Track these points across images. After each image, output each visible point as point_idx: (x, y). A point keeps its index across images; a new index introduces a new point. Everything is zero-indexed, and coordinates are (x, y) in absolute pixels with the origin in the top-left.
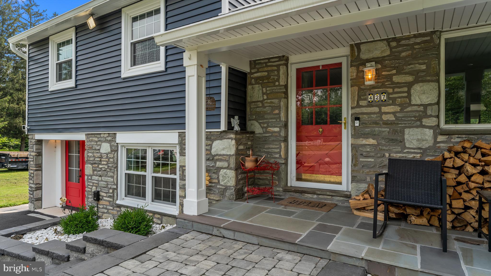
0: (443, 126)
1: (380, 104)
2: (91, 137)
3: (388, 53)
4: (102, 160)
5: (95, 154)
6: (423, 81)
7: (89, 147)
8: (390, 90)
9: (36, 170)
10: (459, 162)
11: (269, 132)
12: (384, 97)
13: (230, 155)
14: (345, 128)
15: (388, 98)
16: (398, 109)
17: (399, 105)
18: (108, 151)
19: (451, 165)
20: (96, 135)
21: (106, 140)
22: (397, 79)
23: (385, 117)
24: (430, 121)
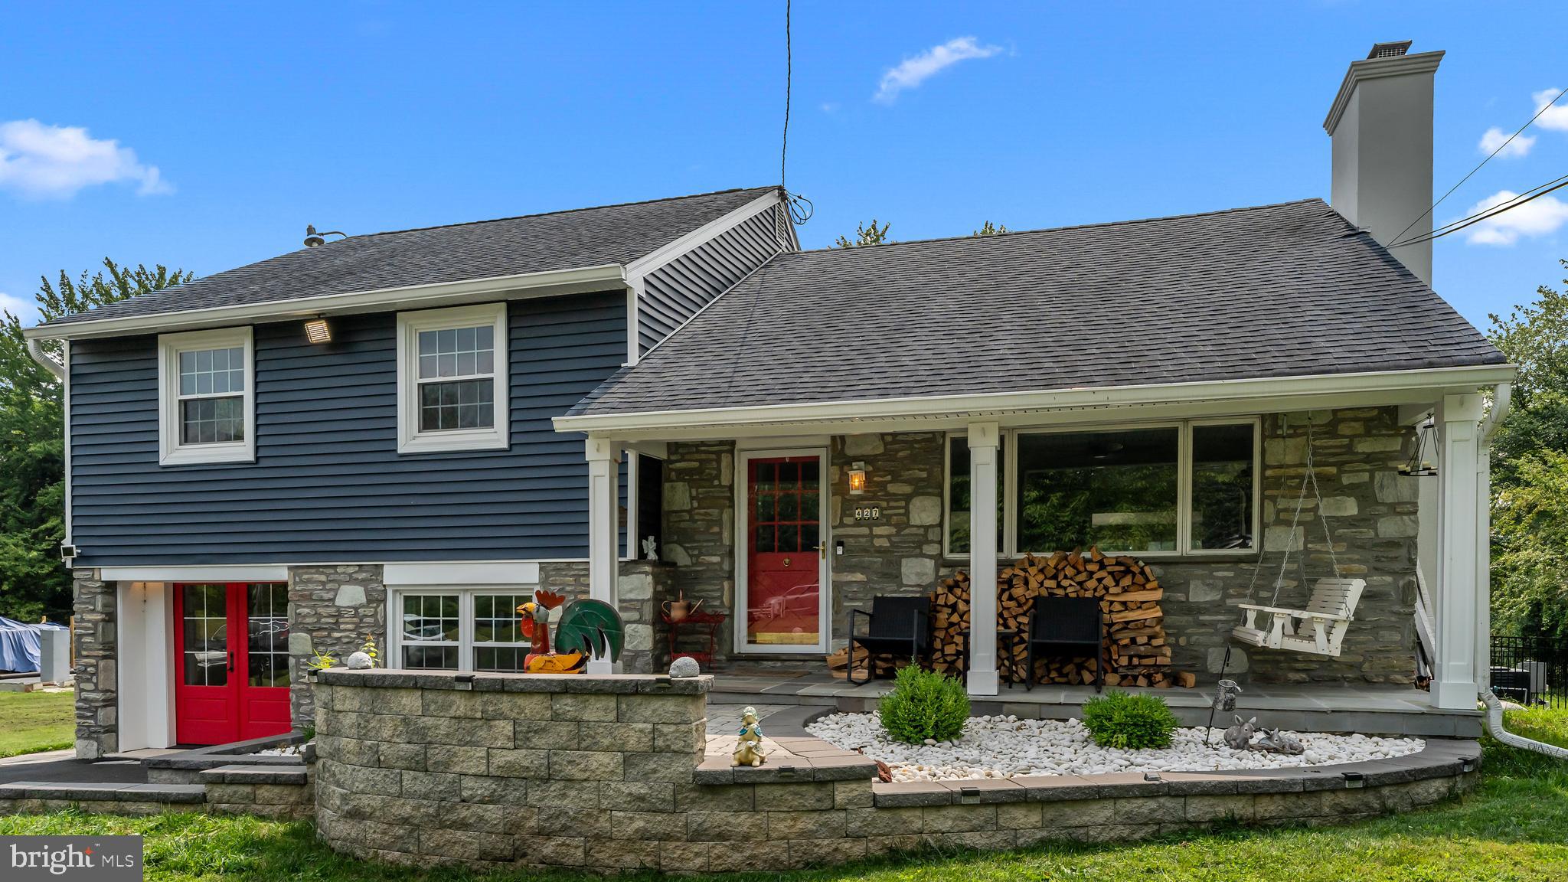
0: (948, 555)
1: (871, 523)
2: (306, 573)
3: (881, 450)
4: (341, 620)
5: (320, 610)
6: (923, 494)
7: (301, 596)
8: (884, 504)
9: (104, 657)
10: (952, 599)
11: (702, 564)
12: (876, 513)
13: (643, 601)
14: (823, 558)
15: (881, 514)
16: (894, 530)
17: (896, 526)
18: (359, 602)
19: (943, 603)
20: (321, 570)
21: (352, 581)
22: (892, 488)
23: (877, 542)
24: (932, 549)
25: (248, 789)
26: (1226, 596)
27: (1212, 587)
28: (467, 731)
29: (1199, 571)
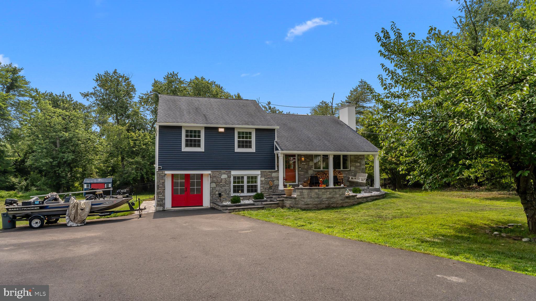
0: (314, 170)
2: (215, 172)
4: (222, 181)
5: (218, 179)
6: (311, 161)
7: (214, 176)
8: (306, 162)
14: (297, 170)
16: (307, 166)
18: (226, 178)
20: (218, 172)
21: (224, 174)
22: (307, 160)
23: (305, 168)
24: (312, 169)
25: (270, 205)
26: (347, 175)
27: (345, 174)
28: (323, 193)
29: (344, 172)
